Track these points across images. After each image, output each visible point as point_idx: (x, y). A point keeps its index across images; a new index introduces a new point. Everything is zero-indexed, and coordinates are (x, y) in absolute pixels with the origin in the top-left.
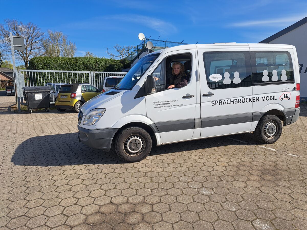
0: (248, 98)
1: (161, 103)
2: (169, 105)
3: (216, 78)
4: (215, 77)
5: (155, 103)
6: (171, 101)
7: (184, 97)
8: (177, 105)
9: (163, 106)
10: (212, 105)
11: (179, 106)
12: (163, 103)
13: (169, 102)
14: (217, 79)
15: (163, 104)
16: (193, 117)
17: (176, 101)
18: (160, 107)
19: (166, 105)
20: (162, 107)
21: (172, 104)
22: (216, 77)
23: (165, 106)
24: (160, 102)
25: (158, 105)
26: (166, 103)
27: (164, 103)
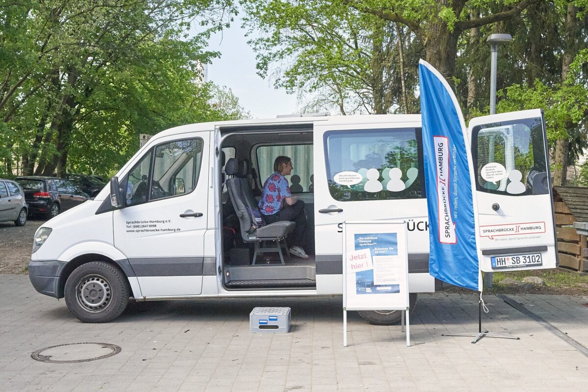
0: (423, 222)
1: (140, 224)
2: (154, 228)
3: (348, 180)
4: (346, 177)
5: (129, 223)
6: (158, 222)
7: (182, 216)
8: (169, 230)
9: (143, 229)
10: (339, 232)
11: (173, 231)
12: (143, 224)
13: (154, 224)
14: (351, 181)
15: (144, 226)
16: (200, 254)
17: (168, 223)
18: (138, 231)
19: (148, 228)
20: (142, 231)
21: (159, 226)
22: (349, 177)
23: (147, 231)
24: (138, 222)
25: (135, 227)
26: (149, 224)
27: (145, 224)
